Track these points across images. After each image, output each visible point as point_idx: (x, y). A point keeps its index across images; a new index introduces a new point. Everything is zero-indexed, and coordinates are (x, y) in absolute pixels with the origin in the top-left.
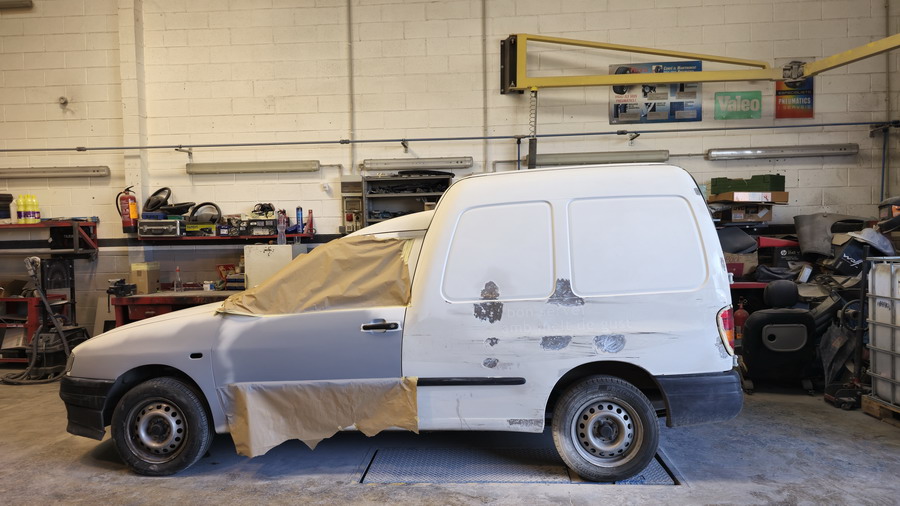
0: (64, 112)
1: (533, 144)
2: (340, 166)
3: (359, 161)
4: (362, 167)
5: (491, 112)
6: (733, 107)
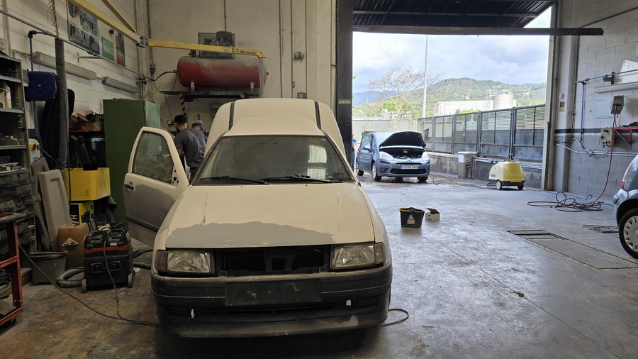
6: (107, 49)
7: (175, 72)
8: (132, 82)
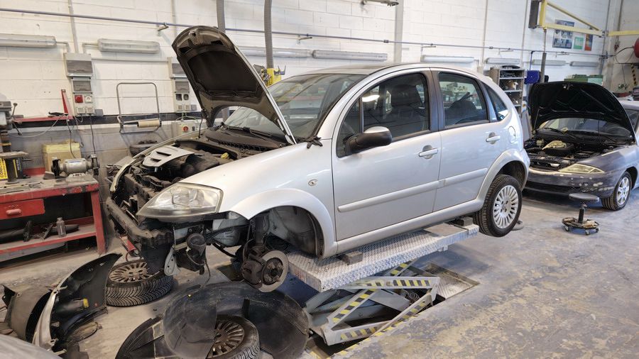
0: (362, 11)
1: (544, 55)
2: (478, 61)
3: (485, 58)
4: (486, 62)
5: (526, 36)
6: (578, 44)
7: (633, 47)
8: (595, 60)
